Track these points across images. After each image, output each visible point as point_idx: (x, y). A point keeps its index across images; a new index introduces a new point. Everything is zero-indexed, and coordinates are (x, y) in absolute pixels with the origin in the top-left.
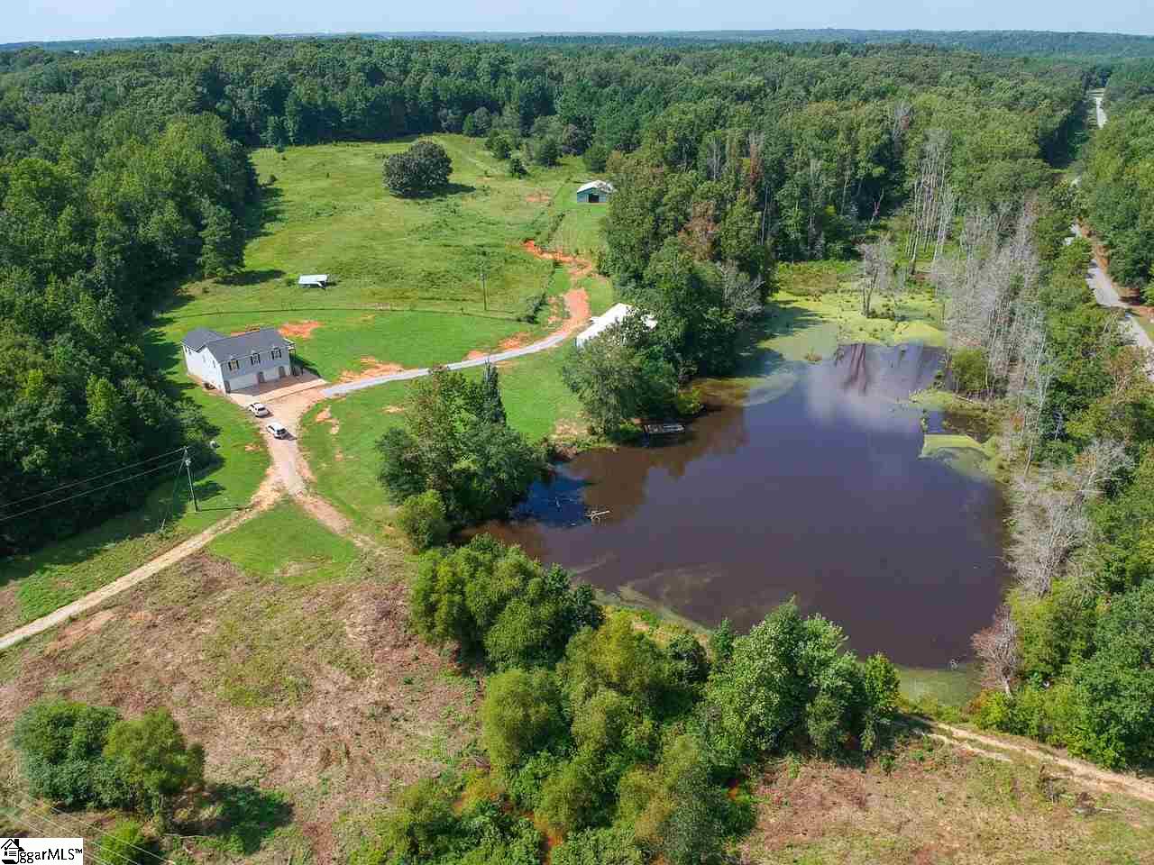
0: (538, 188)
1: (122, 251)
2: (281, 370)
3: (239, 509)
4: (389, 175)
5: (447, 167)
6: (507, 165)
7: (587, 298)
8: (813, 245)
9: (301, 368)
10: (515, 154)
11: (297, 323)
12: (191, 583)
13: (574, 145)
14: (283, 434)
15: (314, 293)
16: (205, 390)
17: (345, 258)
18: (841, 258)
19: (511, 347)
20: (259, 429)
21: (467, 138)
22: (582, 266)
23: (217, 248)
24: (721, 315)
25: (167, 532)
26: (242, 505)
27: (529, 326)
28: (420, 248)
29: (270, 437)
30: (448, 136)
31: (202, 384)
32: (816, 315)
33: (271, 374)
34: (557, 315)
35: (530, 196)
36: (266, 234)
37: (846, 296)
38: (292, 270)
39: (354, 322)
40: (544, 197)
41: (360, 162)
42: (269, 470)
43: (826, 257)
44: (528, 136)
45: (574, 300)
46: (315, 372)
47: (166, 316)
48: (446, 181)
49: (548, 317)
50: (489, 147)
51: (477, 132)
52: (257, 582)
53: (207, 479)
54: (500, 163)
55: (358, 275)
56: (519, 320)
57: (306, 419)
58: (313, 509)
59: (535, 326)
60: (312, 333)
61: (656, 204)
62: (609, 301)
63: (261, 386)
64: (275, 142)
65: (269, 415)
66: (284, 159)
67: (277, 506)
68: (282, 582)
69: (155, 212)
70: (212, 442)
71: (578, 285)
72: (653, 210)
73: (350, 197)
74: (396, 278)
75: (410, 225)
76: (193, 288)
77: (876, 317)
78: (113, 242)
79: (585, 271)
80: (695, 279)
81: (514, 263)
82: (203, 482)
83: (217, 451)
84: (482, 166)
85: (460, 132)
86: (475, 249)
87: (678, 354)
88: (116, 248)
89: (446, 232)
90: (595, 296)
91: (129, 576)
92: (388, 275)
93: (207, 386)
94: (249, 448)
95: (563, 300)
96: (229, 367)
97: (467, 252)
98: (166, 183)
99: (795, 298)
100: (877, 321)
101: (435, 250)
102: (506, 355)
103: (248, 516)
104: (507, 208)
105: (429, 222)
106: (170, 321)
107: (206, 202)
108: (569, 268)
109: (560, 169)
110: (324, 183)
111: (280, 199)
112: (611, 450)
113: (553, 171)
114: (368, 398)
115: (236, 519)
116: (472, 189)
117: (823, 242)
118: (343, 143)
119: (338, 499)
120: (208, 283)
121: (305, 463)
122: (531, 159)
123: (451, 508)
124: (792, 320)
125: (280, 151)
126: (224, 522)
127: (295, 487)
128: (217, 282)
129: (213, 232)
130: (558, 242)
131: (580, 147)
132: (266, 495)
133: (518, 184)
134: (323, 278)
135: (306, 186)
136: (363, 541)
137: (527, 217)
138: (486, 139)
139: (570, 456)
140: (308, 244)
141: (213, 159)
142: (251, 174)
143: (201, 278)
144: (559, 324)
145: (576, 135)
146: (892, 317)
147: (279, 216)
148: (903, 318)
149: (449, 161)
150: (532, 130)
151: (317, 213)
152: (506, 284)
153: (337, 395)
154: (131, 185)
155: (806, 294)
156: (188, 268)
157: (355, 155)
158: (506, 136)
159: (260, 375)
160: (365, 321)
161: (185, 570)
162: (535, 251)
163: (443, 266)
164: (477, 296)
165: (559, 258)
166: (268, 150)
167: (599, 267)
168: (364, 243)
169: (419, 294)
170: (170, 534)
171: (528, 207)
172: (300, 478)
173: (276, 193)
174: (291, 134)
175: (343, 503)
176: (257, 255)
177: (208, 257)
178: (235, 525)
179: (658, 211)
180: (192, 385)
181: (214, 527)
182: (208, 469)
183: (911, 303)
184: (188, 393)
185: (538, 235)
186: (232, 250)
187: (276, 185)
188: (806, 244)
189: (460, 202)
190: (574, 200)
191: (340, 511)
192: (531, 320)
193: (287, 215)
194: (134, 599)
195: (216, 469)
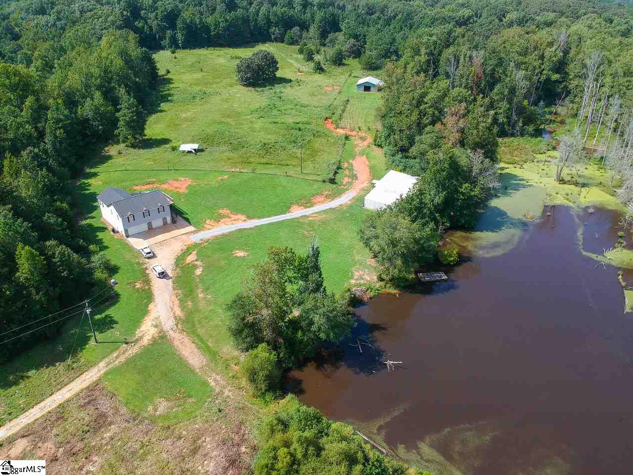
0: (331, 81)
1: (64, 127)
2: (165, 219)
3: (127, 343)
4: (239, 72)
5: (275, 66)
6: (312, 65)
7: (368, 163)
8: (513, 127)
9: (177, 215)
10: (317, 57)
11: (177, 180)
12: (85, 416)
13: (353, 52)
14: (163, 275)
15: (190, 157)
16: (112, 233)
17: (210, 131)
18: (532, 136)
19: (319, 202)
20: (146, 269)
21: (287, 46)
22: (363, 139)
23: (128, 124)
24: (471, 190)
25: (73, 362)
26: (129, 339)
27: (330, 186)
28: (258, 125)
29: (153, 276)
30: (275, 44)
31: (110, 228)
32: (523, 180)
33: (157, 223)
34: (349, 177)
35: (327, 86)
36: (161, 111)
37: (541, 165)
38: (175, 139)
39: (214, 180)
40: (335, 87)
41: (222, 61)
42: (151, 306)
43: (522, 135)
44: (324, 45)
45: (360, 165)
46: (187, 220)
47: (93, 170)
48: (275, 75)
49: (343, 178)
50: (301, 51)
51: (293, 42)
52: (134, 420)
53: (107, 313)
54: (308, 63)
55: (218, 144)
56: (324, 181)
57: (179, 261)
58: (180, 345)
59: (334, 186)
60: (187, 188)
61: (420, 102)
62: (383, 167)
63: (151, 232)
64: (171, 47)
65: (154, 256)
66: (175, 58)
67: (154, 342)
68: (153, 421)
69: (88, 99)
70: (112, 281)
71: (362, 154)
72: (418, 107)
73: (214, 86)
74: (243, 147)
75: (253, 107)
76: (112, 150)
77: (565, 183)
78: (58, 121)
79: (366, 143)
80: (454, 164)
81: (319, 136)
82: (103, 315)
83: (116, 288)
84: (296, 64)
85: (283, 42)
86: (293, 126)
87: (437, 215)
88: (60, 125)
89: (275, 112)
90: (373, 162)
91: (42, 404)
92: (237, 145)
93: (113, 231)
94: (138, 286)
95: (352, 164)
96: (128, 221)
97: (289, 128)
98: (96, 79)
99: (506, 166)
100: (566, 186)
101: (268, 125)
102: (317, 208)
103: (133, 351)
104: (313, 95)
105: (264, 104)
106: (95, 175)
107: (123, 91)
108: (354, 140)
109: (345, 68)
110: (199, 75)
111: (172, 86)
112: (394, 295)
113: (340, 69)
114: (223, 243)
115: (124, 353)
116: (290, 81)
117: (521, 125)
118: (212, 49)
119: (198, 336)
120: (122, 146)
121: (177, 302)
122: (327, 61)
123: (281, 355)
124: (508, 184)
125: (173, 52)
126: (115, 355)
127: (168, 324)
128: (127, 146)
129: (124, 114)
130: (346, 121)
131: (357, 53)
132: (147, 330)
133: (318, 77)
134: (196, 146)
135: (188, 77)
136: (215, 380)
137: (325, 102)
138: (298, 47)
139: (365, 299)
140: (186, 120)
141: (128, 61)
142: (154, 69)
143: (118, 143)
144: (350, 183)
145: (355, 45)
146: (576, 184)
147: (169, 98)
148: (584, 185)
149: (277, 63)
150: (327, 41)
151: (194, 97)
152: (314, 153)
153: (202, 240)
154: (74, 80)
155: (513, 163)
156: (108, 137)
157: (219, 56)
158: (311, 46)
159: (150, 224)
160: (222, 180)
161: (82, 402)
162: (332, 127)
163: (272, 138)
164: (295, 162)
165: (349, 133)
166: (166, 51)
167: (375, 140)
168: (223, 120)
169: (258, 160)
170: (75, 365)
171: (326, 94)
172: (172, 314)
173: (169, 81)
174: (180, 42)
175: (202, 340)
176: (154, 128)
177: (122, 129)
178: (122, 359)
179: (421, 108)
180: (103, 229)
181: (107, 360)
182: (107, 304)
183: (586, 173)
184: (100, 235)
185: (334, 115)
186: (137, 126)
187: (169, 76)
188: (509, 126)
189: (283, 90)
190: (355, 90)
191: (199, 348)
192: (332, 181)
193: (175, 98)
194: (44, 429)
195: (114, 304)
